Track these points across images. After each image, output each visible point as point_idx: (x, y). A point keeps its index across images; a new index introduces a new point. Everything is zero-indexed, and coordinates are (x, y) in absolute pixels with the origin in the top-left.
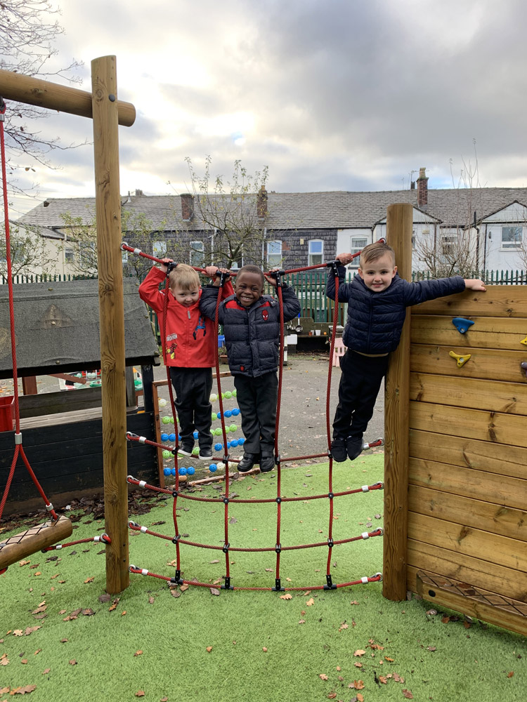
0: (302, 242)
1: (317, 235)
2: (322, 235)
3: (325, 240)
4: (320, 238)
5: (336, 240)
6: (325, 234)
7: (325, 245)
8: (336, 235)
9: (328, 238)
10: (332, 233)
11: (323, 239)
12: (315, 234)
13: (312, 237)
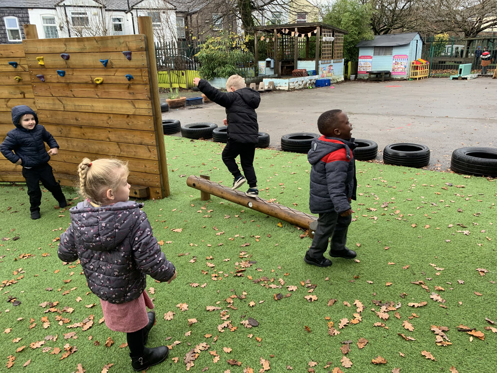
1: (10, 13)
2: (15, 13)
3: (18, 17)
4: (13, 16)
5: (28, 17)
6: (17, 12)
7: (20, 21)
8: (27, 13)
9: (20, 15)
10: (24, 12)
11: (16, 16)
12: (9, 12)
13: (6, 14)
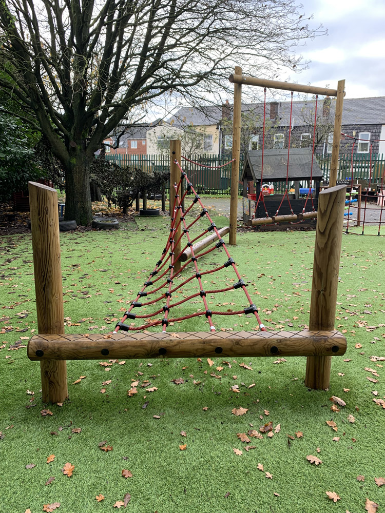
0: (354, 134)
1: (366, 129)
2: (370, 129)
3: (372, 132)
4: (368, 131)
5: (380, 132)
6: (372, 128)
7: (372, 136)
8: (380, 129)
9: (374, 131)
10: (378, 128)
11: (370, 132)
13: (362, 130)
